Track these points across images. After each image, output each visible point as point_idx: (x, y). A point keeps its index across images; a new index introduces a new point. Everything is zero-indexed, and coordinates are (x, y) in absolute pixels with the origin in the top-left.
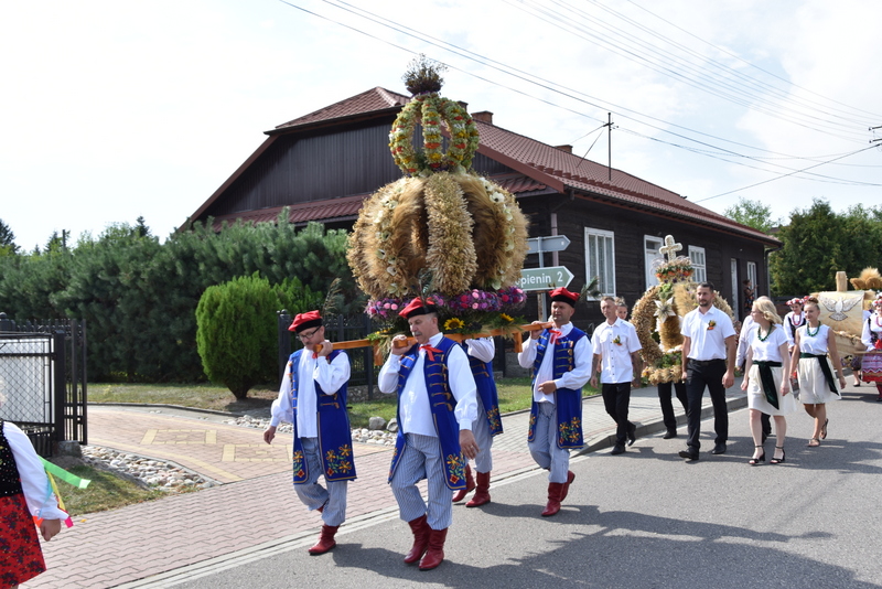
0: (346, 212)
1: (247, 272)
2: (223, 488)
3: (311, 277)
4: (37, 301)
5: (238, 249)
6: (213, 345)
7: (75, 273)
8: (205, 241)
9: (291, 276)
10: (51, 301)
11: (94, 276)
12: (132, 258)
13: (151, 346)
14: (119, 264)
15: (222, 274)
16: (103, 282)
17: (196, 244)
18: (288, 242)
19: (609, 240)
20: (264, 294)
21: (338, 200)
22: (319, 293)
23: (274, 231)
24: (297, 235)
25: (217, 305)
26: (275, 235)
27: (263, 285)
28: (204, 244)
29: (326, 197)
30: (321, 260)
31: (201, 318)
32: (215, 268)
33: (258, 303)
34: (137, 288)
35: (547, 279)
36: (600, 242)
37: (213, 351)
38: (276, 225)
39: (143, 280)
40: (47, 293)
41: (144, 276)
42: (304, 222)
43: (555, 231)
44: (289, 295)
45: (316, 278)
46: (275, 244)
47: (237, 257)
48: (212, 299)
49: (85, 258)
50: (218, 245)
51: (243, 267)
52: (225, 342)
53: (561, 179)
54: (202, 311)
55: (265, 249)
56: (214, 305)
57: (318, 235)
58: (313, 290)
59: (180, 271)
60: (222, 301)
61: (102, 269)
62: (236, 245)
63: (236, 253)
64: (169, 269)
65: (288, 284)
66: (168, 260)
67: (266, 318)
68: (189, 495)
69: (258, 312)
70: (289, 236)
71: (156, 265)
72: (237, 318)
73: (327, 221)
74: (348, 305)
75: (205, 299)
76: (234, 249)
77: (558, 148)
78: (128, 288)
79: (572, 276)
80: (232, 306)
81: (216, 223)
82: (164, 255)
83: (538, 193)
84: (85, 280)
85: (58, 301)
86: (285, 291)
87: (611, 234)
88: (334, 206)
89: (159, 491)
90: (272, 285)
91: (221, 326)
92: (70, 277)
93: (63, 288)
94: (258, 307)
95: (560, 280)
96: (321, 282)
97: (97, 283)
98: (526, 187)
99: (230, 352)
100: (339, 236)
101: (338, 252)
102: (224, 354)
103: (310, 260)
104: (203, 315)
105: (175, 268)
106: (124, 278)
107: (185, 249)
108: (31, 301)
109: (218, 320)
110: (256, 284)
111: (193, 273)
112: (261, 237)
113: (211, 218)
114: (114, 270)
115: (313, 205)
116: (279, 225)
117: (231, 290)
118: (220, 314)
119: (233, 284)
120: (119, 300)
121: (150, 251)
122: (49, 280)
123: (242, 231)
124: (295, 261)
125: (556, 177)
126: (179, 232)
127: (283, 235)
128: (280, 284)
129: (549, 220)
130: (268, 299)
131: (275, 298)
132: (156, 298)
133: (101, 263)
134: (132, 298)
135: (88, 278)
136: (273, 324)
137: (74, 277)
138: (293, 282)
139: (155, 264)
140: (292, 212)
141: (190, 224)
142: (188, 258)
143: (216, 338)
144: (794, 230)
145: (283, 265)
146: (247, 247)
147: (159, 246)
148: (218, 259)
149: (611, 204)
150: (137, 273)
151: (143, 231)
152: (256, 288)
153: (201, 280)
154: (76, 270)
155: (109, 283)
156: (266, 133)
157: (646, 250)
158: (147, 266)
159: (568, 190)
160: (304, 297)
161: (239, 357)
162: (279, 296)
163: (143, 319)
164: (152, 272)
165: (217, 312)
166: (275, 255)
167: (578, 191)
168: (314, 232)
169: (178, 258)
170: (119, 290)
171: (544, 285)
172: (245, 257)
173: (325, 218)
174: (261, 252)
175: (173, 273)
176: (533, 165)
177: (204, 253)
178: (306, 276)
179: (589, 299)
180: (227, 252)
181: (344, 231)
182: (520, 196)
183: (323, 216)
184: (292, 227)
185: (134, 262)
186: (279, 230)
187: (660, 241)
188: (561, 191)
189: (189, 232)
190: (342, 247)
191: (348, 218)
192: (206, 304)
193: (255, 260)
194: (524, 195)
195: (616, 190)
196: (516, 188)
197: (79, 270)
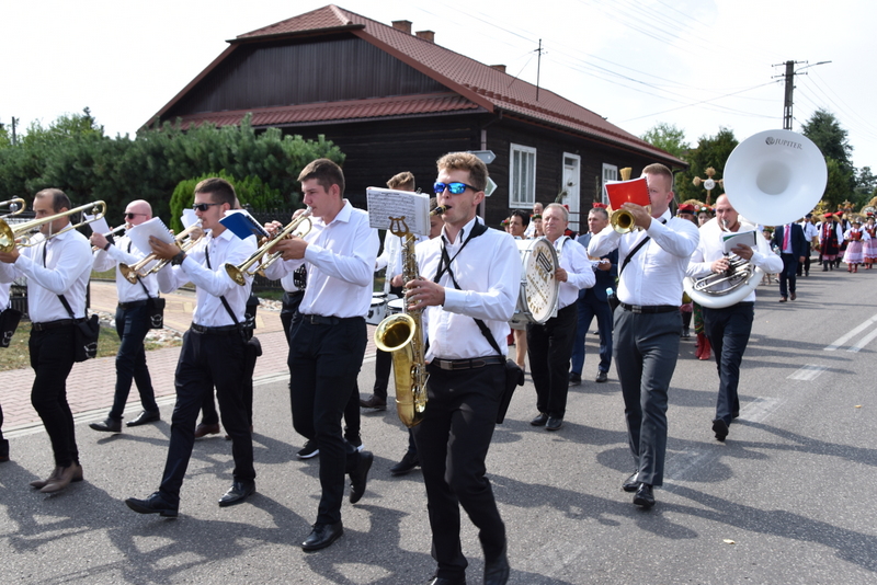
0: (299, 119)
1: (212, 169)
3: (270, 176)
4: (12, 186)
5: (204, 147)
7: (50, 163)
8: (174, 139)
9: (252, 174)
10: (27, 187)
11: (69, 166)
12: (105, 152)
14: (94, 157)
15: (189, 170)
16: (77, 172)
17: (165, 141)
18: (250, 144)
19: (531, 155)
21: (293, 107)
22: (277, 190)
23: (238, 134)
24: (257, 138)
25: (189, 197)
26: (238, 138)
28: (173, 142)
29: (281, 103)
30: (279, 162)
31: (174, 209)
32: (183, 165)
34: (110, 179)
36: (524, 158)
38: (239, 128)
39: (116, 172)
40: (23, 180)
41: (116, 168)
42: (267, 124)
43: (484, 146)
44: (251, 191)
45: (274, 177)
46: (238, 145)
47: (204, 155)
48: (185, 192)
49: (59, 149)
50: (186, 143)
51: (208, 163)
53: (492, 100)
54: (176, 201)
55: (229, 150)
56: (186, 197)
57: (277, 140)
58: (272, 188)
59: (151, 165)
61: (76, 160)
62: (203, 145)
63: (203, 152)
64: (140, 163)
65: (250, 181)
66: (139, 155)
70: (251, 140)
71: (127, 159)
73: (283, 126)
75: (178, 191)
76: (200, 148)
77: (493, 67)
78: (101, 179)
79: (495, 186)
81: (183, 123)
82: (135, 150)
83: (471, 112)
84: (60, 169)
86: (247, 187)
87: (533, 150)
88: (288, 113)
90: (236, 181)
92: (44, 166)
93: (39, 176)
96: (279, 180)
97: (72, 172)
98: (460, 106)
100: (295, 142)
101: (295, 155)
103: (269, 162)
104: (176, 207)
105: (145, 163)
106: (98, 170)
107: (155, 145)
108: (7, 186)
111: (163, 168)
112: (225, 138)
113: (179, 118)
114: (88, 162)
115: (268, 110)
116: (242, 128)
120: (93, 189)
122: (24, 168)
123: (208, 132)
124: (256, 161)
125: (488, 98)
126: (151, 125)
127: (246, 138)
128: (243, 181)
129: (480, 135)
132: (128, 189)
133: (76, 155)
134: (105, 188)
135: (63, 168)
137: (50, 167)
138: (254, 179)
139: (127, 157)
142: (158, 154)
144: (700, 154)
145: (245, 164)
146: (212, 146)
147: (130, 142)
148: (186, 157)
149: (534, 124)
150: (110, 166)
153: (170, 174)
154: (50, 159)
155: (83, 173)
156: (227, 41)
157: (564, 165)
158: (119, 160)
159: (497, 110)
160: (263, 193)
162: (243, 192)
164: (124, 165)
166: (238, 155)
167: (506, 112)
168: (273, 136)
169: (148, 153)
170: (92, 180)
172: (211, 155)
173: (280, 123)
174: (225, 152)
175: (144, 167)
176: (468, 86)
177: (172, 150)
178: (265, 175)
179: (511, 206)
180: (195, 150)
181: (299, 137)
182: (455, 113)
183: (279, 120)
184: (252, 130)
185: (107, 155)
186: (242, 134)
187: (577, 158)
188: (492, 110)
189: (158, 130)
190: (299, 152)
191: (301, 124)
192: (180, 195)
193: (220, 159)
194: (459, 113)
195: (541, 110)
196: (452, 106)
197: (54, 160)
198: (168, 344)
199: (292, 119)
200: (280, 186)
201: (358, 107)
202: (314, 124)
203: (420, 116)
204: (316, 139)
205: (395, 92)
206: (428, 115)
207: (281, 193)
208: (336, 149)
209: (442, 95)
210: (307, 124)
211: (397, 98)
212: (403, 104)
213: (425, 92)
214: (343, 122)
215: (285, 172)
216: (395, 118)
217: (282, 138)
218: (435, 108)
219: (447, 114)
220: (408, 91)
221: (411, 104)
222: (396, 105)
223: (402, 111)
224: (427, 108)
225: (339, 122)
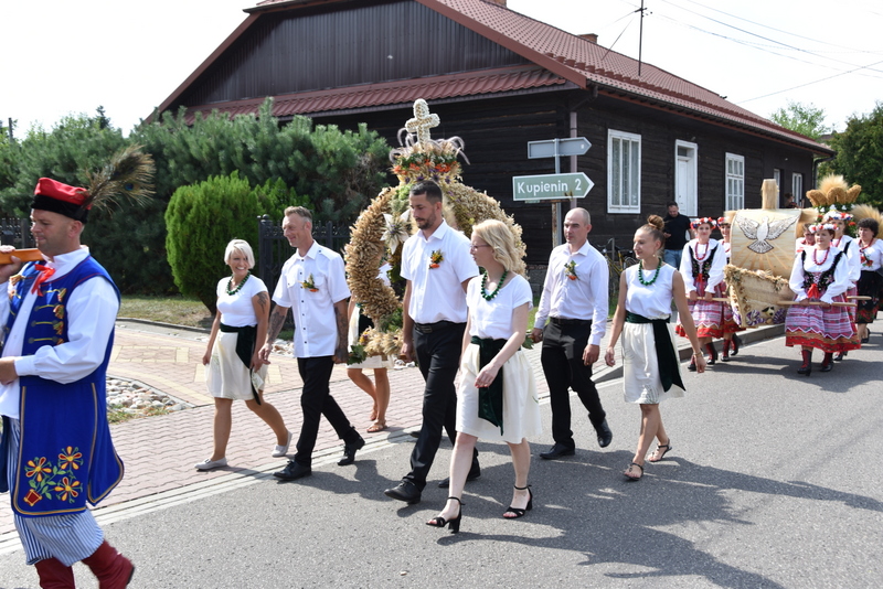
0: (336, 106)
1: (223, 172)
2: (196, 411)
3: (297, 179)
5: (213, 145)
6: (185, 253)
7: (24, 167)
8: (176, 134)
9: (274, 176)
12: (92, 152)
13: (113, 252)
14: (76, 159)
15: (195, 173)
17: (165, 138)
18: (271, 138)
19: (635, 144)
20: (243, 197)
22: (306, 197)
23: (256, 126)
24: (280, 130)
25: (189, 208)
26: (256, 130)
27: (242, 186)
28: (175, 139)
29: (314, 87)
30: (308, 160)
31: (171, 223)
32: (188, 166)
33: (236, 207)
35: (564, 187)
36: (625, 144)
37: (184, 260)
38: (257, 119)
42: (289, 115)
43: (574, 132)
44: (272, 198)
45: (302, 180)
46: (256, 140)
47: (213, 154)
48: (183, 201)
49: (36, 150)
50: (190, 139)
51: (219, 165)
52: (199, 250)
53: (583, 73)
55: (245, 145)
56: (186, 208)
57: (305, 131)
58: (299, 194)
60: (195, 202)
61: (56, 164)
62: (212, 141)
63: (212, 149)
65: (271, 185)
67: (245, 224)
68: (157, 418)
69: (236, 216)
70: (272, 132)
72: (212, 223)
73: (316, 115)
74: (339, 212)
75: (175, 200)
76: (208, 144)
77: (581, 37)
79: (591, 184)
80: (206, 209)
81: (188, 115)
83: (556, 89)
85: (6, 199)
86: (267, 194)
87: (637, 138)
88: (323, 98)
89: (124, 413)
90: (253, 187)
91: (194, 232)
92: (18, 172)
93: (12, 184)
94: (236, 211)
95: (577, 189)
96: (308, 184)
98: (543, 81)
99: (203, 261)
100: (328, 133)
101: (328, 150)
102: (197, 264)
103: (295, 159)
104: (173, 219)
106: (83, 175)
107: (153, 143)
109: (190, 224)
110: (234, 185)
111: (163, 171)
112: (240, 131)
113: (183, 109)
114: (70, 166)
115: (298, 97)
116: (261, 118)
117: (206, 191)
118: (192, 219)
119: (207, 185)
121: (112, 144)
123: (218, 124)
124: (279, 160)
125: (578, 70)
126: (146, 123)
127: (265, 130)
128: (262, 186)
129: (568, 119)
130: (248, 202)
131: (255, 203)
133: (56, 159)
136: (253, 231)
137: (24, 172)
138: (277, 183)
140: (276, 104)
141: (158, 115)
142: (157, 153)
143: (188, 245)
144: (850, 137)
145: (265, 165)
146: (224, 143)
147: (122, 139)
148: (191, 156)
149: (639, 103)
151: (103, 123)
152: (235, 190)
153: (171, 179)
154: (25, 163)
156: (245, 11)
157: (677, 157)
159: (591, 85)
161: (214, 267)
162: (260, 200)
163: (104, 222)
165: (190, 216)
166: (256, 152)
167: (603, 87)
168: (300, 127)
169: (144, 151)
171: (559, 193)
172: (222, 154)
173: (313, 112)
174: (239, 149)
176: (551, 55)
177: (174, 148)
178: (291, 178)
179: (610, 211)
180: (201, 148)
181: (334, 127)
182: (535, 91)
183: (311, 109)
184: (275, 121)
185: (93, 157)
186: (260, 124)
187: (694, 146)
188: (584, 86)
189: (157, 123)
190: (332, 146)
191: (339, 113)
192: (177, 206)
193: (233, 158)
194: (541, 91)
195: (646, 86)
196: (532, 82)
197: (29, 164)
198: (142, 412)
199: (328, 107)
200: (309, 191)
201: (411, 89)
202: (355, 112)
203: (491, 96)
204: (356, 129)
205: (457, 68)
206: (500, 95)
207: (312, 201)
208: (382, 141)
209: (519, 69)
210: (347, 112)
211: (460, 75)
212: (469, 83)
213: (496, 65)
214: (392, 108)
215: (316, 173)
216: (458, 100)
217: (313, 130)
218: (509, 86)
219: (525, 93)
220: (475, 65)
221: (478, 82)
222: (459, 84)
223: (466, 91)
224: (499, 87)
225: (387, 108)
